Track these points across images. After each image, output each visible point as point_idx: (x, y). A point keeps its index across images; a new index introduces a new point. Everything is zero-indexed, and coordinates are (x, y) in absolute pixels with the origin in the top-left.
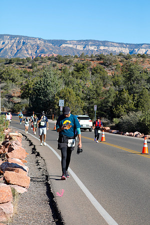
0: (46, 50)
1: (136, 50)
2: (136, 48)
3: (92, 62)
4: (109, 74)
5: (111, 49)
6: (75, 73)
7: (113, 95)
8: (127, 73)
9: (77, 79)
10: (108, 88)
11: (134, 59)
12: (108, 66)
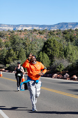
1: (17, 28)
2: (16, 27)
4: (3, 41)
5: (4, 28)
7: (5, 52)
8: (13, 40)
10: (3, 49)
11: (16, 33)
12: (2, 37)
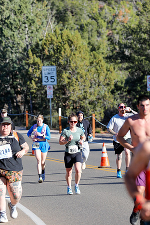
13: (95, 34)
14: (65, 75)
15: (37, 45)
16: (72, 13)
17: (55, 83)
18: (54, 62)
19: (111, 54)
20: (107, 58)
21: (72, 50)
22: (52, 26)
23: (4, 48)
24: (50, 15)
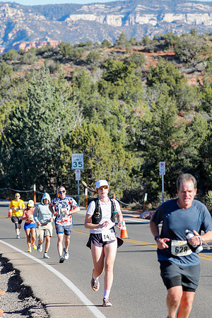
0: (30, 32)
3: (146, 56)
4: (190, 83)
6: (106, 84)
9: (112, 98)
10: (189, 118)
12: (186, 62)
13: (116, 127)
14: (91, 161)
15: (68, 136)
16: (97, 109)
17: (82, 168)
18: (82, 150)
19: (129, 144)
20: (125, 147)
21: (96, 140)
22: (80, 120)
23: (40, 139)
24: (79, 111)
